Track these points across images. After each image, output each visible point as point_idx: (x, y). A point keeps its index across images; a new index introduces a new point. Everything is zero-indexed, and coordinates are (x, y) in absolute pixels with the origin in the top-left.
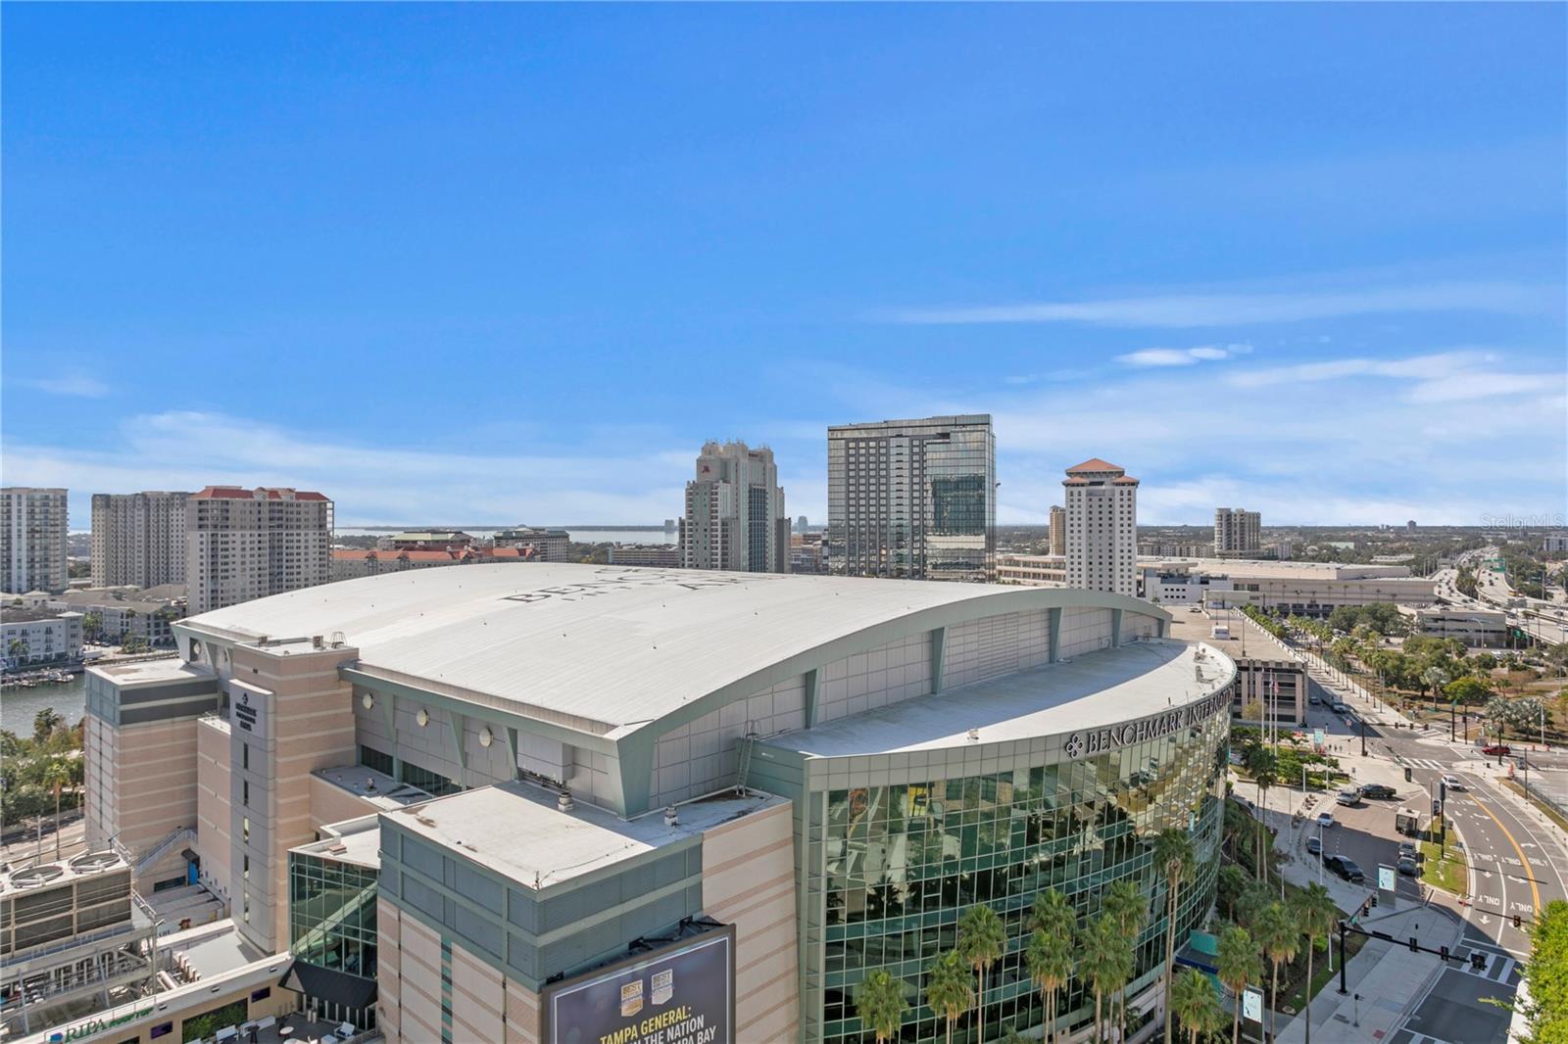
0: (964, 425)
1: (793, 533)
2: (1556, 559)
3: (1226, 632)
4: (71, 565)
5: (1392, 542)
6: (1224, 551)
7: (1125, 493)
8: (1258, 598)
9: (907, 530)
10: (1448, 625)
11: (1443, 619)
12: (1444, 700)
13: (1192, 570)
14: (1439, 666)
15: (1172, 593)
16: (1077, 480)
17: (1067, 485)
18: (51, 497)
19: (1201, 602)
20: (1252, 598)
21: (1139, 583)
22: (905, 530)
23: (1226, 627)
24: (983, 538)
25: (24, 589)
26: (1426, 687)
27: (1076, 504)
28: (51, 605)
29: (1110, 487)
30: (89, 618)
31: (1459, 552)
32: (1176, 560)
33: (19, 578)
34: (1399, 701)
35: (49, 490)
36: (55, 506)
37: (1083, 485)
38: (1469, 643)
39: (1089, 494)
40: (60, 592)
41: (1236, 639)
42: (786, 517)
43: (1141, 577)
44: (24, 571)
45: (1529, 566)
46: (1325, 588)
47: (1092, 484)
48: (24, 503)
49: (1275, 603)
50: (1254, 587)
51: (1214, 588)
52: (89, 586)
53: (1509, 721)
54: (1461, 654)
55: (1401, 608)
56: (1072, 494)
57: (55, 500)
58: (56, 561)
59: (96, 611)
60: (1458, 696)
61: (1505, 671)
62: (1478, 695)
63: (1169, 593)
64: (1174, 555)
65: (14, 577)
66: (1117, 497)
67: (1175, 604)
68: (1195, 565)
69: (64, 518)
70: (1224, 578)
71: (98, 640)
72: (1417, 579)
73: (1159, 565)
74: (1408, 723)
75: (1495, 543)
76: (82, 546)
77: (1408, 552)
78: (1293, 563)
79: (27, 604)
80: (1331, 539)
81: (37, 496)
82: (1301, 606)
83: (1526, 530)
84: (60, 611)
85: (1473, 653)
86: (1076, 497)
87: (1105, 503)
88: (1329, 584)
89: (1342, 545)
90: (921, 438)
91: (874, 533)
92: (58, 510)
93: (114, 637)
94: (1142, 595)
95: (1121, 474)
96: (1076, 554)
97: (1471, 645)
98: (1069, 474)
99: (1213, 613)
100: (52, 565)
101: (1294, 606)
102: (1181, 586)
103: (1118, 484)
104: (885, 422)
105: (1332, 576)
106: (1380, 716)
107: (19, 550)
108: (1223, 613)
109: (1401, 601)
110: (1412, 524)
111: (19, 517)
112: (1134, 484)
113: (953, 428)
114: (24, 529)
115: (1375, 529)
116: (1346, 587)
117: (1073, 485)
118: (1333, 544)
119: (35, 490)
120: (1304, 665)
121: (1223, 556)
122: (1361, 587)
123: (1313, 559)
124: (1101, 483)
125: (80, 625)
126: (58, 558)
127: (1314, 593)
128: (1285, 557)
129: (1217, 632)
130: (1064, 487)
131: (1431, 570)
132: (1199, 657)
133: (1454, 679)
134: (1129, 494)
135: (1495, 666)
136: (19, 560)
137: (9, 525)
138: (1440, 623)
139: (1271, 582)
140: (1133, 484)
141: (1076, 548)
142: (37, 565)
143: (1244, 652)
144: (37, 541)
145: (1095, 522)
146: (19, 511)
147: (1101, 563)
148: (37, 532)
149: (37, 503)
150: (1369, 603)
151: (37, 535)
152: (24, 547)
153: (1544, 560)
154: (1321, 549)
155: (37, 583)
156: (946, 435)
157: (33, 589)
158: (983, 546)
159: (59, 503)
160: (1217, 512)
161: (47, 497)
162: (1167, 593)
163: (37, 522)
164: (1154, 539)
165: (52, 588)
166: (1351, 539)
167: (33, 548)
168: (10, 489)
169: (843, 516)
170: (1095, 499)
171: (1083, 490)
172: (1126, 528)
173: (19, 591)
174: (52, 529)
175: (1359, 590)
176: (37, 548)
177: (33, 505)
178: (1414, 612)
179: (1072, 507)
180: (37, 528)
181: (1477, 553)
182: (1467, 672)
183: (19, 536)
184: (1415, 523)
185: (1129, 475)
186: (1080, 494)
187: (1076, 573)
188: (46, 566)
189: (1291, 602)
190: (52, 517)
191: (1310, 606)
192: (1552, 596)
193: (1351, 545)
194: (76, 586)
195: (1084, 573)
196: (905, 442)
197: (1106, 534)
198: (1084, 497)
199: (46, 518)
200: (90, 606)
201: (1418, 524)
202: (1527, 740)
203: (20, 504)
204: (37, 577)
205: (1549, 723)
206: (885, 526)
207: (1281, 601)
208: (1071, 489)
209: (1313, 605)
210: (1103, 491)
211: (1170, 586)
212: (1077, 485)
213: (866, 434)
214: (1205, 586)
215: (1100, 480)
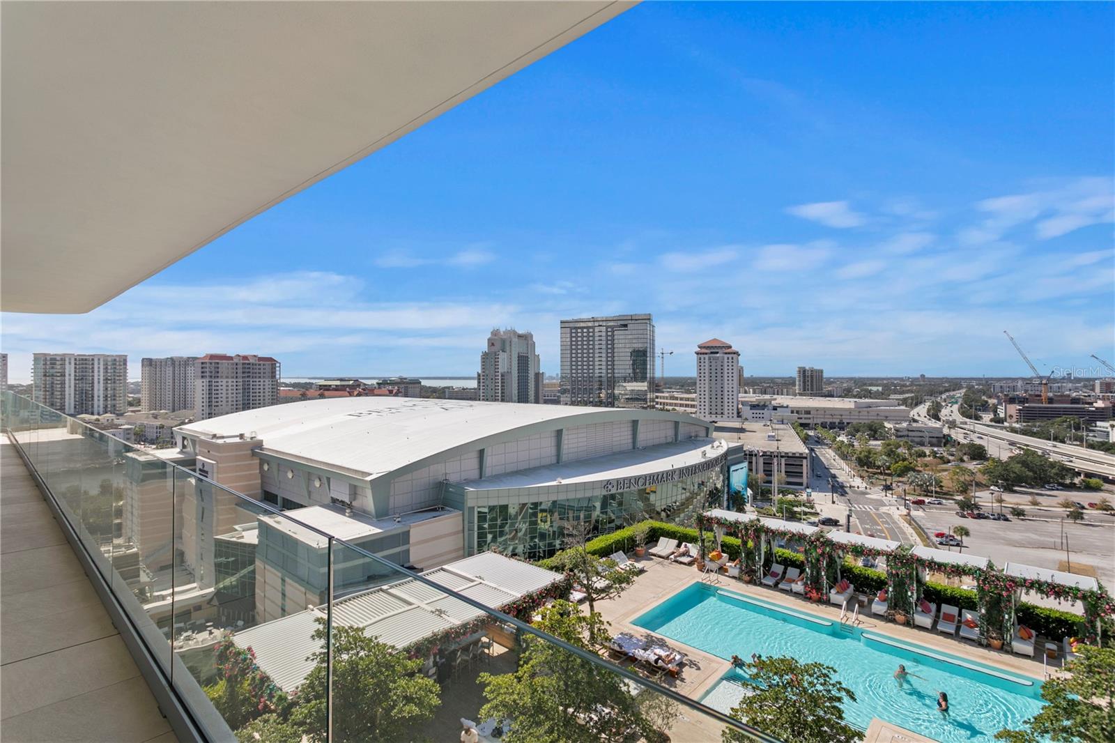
0: (636, 320)
1: (545, 381)
3: (773, 437)
4: (130, 399)
6: (801, 392)
7: (730, 358)
8: (810, 419)
9: (604, 379)
13: (771, 402)
15: (758, 416)
16: (704, 351)
17: (697, 353)
18: (118, 360)
19: (770, 420)
21: (739, 410)
22: (603, 379)
23: (774, 434)
24: (646, 384)
25: (101, 413)
27: (702, 364)
28: (116, 422)
29: (722, 355)
30: (137, 429)
32: (765, 397)
33: (99, 406)
35: (117, 356)
36: (120, 365)
37: (706, 354)
39: (710, 359)
40: (122, 415)
41: (779, 440)
42: (541, 371)
43: (739, 406)
44: (101, 402)
46: (848, 413)
47: (712, 353)
48: (102, 363)
49: (819, 421)
50: (808, 412)
51: (780, 413)
52: (140, 411)
56: (700, 359)
57: (120, 361)
58: (121, 397)
59: (142, 425)
60: (898, 472)
63: (755, 415)
64: (773, 394)
65: (96, 406)
66: (726, 360)
67: (756, 421)
68: (775, 399)
69: (125, 372)
70: (787, 407)
71: (143, 441)
72: (900, 408)
73: (750, 399)
74: (864, 485)
76: (137, 388)
77: (912, 393)
79: (102, 421)
81: (109, 359)
82: (835, 423)
84: (122, 425)
86: (702, 360)
87: (719, 364)
88: (850, 410)
90: (612, 327)
91: (586, 381)
92: (122, 367)
93: (152, 440)
94: (740, 416)
95: (730, 347)
96: (702, 393)
98: (699, 347)
100: (118, 399)
101: (831, 423)
102: (761, 412)
103: (726, 353)
104: (593, 318)
105: (852, 406)
106: (852, 483)
107: (99, 390)
108: (781, 426)
109: (888, 420)
110: (923, 376)
111: (99, 371)
112: (737, 353)
113: (630, 322)
114: (102, 378)
115: (901, 379)
116: (859, 412)
117: (701, 354)
119: (108, 356)
121: (800, 395)
122: (868, 412)
124: (717, 353)
125: (132, 432)
126: (121, 395)
127: (841, 415)
130: (696, 355)
134: (734, 358)
136: (99, 397)
137: (93, 376)
138: (907, 433)
139: (817, 409)
140: (734, 353)
141: (702, 389)
142: (109, 399)
144: (109, 385)
145: (713, 375)
146: (99, 368)
147: (717, 398)
148: (109, 380)
149: (109, 363)
150: (869, 421)
151: (109, 382)
152: (102, 389)
155: (109, 409)
156: (626, 326)
157: (106, 413)
158: (646, 388)
159: (122, 363)
160: (797, 369)
161: (115, 360)
162: (753, 415)
163: (109, 374)
165: (118, 412)
167: (107, 389)
168: (94, 355)
169: (569, 371)
170: (713, 362)
171: (707, 356)
172: (730, 378)
173: (99, 414)
174: (118, 378)
175: (866, 414)
176: (109, 389)
177: (107, 364)
178: (892, 426)
179: (700, 366)
180: (109, 378)
183: (99, 382)
184: (924, 376)
185: (734, 348)
186: (704, 359)
187: (702, 404)
188: (114, 400)
189: (828, 421)
190: (118, 371)
191: (839, 423)
193: (881, 388)
194: (132, 411)
195: (707, 404)
196: (604, 329)
197: (719, 382)
198: (707, 361)
199: (114, 372)
200: (139, 422)
201: (926, 376)
202: (927, 496)
203: (99, 364)
204: (109, 406)
206: (592, 377)
207: (823, 420)
208: (700, 356)
209: (841, 423)
210: (718, 357)
211: (755, 411)
212: (703, 354)
213: (582, 325)
214: (775, 411)
215: (717, 351)
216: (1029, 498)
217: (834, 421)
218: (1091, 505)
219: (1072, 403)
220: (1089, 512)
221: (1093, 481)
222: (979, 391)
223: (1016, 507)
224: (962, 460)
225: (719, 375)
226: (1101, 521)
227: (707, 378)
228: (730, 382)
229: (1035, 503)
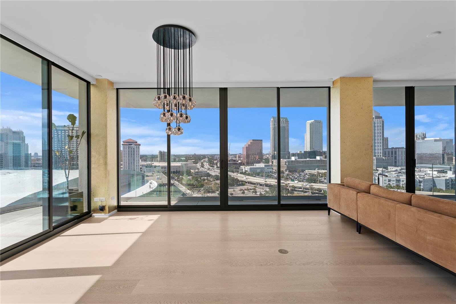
1: (32, 158)
2: (216, 160)
3: (159, 178)
5: (192, 157)
6: (160, 160)
7: (137, 147)
10: (199, 173)
11: (198, 172)
12: (197, 188)
13: (153, 165)
14: (196, 181)
15: (148, 170)
16: (126, 144)
19: (154, 172)
20: (165, 170)
21: (141, 168)
23: (159, 177)
26: (194, 185)
27: (125, 149)
29: (134, 146)
31: (202, 159)
32: (150, 163)
34: (190, 188)
37: (127, 145)
38: (202, 176)
39: (129, 147)
41: (161, 179)
42: (29, 153)
43: (141, 167)
45: (212, 162)
46: (179, 167)
47: (129, 145)
51: (157, 169)
53: (206, 190)
54: (200, 179)
55: (192, 171)
56: (124, 147)
60: (200, 186)
61: (207, 181)
62: (202, 186)
63: (147, 170)
64: (150, 161)
66: (135, 148)
67: (149, 172)
68: (153, 163)
70: (159, 166)
72: (194, 165)
73: (145, 164)
74: (191, 192)
75: (207, 158)
77: (194, 160)
78: (173, 162)
80: (181, 157)
82: (175, 171)
83: (212, 155)
85: (202, 178)
86: (125, 148)
87: (133, 149)
88: (179, 166)
89: (183, 158)
94: (141, 171)
96: (125, 162)
97: (202, 177)
98: (123, 142)
99: (156, 174)
102: (150, 169)
103: (135, 145)
105: (180, 165)
106: (187, 192)
108: (159, 174)
109: (191, 169)
115: (189, 155)
116: (182, 167)
117: (124, 145)
118: (181, 158)
120: (173, 183)
121: (160, 161)
123: (177, 161)
124: (132, 145)
127: (177, 168)
128: (172, 161)
129: (157, 178)
131: (197, 163)
132: (151, 183)
133: (199, 183)
134: (138, 147)
135: (205, 180)
138: (198, 173)
140: (139, 145)
141: (125, 160)
143: (162, 182)
145: (130, 154)
147: (131, 164)
150: (186, 170)
153: (214, 160)
154: (179, 159)
160: (159, 152)
164: (145, 158)
166: (184, 157)
170: (130, 148)
171: (127, 146)
172: (137, 155)
178: (193, 171)
179: (124, 150)
181: (204, 159)
182: (201, 182)
186: (126, 147)
187: (125, 166)
191: (176, 171)
192: (214, 167)
193: (184, 158)
195: (127, 166)
197: (133, 157)
198: (127, 148)
202: (209, 193)
205: (212, 189)
208: (124, 146)
209: (177, 171)
210: (132, 146)
211: (148, 169)
212: (126, 145)
213: (61, 128)
214: (155, 168)
215: (131, 144)
216: (233, 190)
217: (174, 170)
218: (245, 189)
219: (234, 161)
220: (246, 191)
221: (243, 183)
222: (211, 158)
223: (231, 193)
224: (214, 181)
225: (133, 154)
226: (248, 193)
227: (127, 155)
228: (137, 157)
229: (234, 191)
